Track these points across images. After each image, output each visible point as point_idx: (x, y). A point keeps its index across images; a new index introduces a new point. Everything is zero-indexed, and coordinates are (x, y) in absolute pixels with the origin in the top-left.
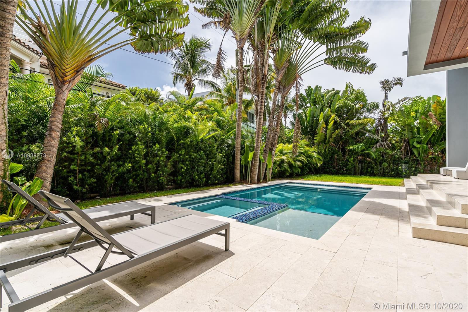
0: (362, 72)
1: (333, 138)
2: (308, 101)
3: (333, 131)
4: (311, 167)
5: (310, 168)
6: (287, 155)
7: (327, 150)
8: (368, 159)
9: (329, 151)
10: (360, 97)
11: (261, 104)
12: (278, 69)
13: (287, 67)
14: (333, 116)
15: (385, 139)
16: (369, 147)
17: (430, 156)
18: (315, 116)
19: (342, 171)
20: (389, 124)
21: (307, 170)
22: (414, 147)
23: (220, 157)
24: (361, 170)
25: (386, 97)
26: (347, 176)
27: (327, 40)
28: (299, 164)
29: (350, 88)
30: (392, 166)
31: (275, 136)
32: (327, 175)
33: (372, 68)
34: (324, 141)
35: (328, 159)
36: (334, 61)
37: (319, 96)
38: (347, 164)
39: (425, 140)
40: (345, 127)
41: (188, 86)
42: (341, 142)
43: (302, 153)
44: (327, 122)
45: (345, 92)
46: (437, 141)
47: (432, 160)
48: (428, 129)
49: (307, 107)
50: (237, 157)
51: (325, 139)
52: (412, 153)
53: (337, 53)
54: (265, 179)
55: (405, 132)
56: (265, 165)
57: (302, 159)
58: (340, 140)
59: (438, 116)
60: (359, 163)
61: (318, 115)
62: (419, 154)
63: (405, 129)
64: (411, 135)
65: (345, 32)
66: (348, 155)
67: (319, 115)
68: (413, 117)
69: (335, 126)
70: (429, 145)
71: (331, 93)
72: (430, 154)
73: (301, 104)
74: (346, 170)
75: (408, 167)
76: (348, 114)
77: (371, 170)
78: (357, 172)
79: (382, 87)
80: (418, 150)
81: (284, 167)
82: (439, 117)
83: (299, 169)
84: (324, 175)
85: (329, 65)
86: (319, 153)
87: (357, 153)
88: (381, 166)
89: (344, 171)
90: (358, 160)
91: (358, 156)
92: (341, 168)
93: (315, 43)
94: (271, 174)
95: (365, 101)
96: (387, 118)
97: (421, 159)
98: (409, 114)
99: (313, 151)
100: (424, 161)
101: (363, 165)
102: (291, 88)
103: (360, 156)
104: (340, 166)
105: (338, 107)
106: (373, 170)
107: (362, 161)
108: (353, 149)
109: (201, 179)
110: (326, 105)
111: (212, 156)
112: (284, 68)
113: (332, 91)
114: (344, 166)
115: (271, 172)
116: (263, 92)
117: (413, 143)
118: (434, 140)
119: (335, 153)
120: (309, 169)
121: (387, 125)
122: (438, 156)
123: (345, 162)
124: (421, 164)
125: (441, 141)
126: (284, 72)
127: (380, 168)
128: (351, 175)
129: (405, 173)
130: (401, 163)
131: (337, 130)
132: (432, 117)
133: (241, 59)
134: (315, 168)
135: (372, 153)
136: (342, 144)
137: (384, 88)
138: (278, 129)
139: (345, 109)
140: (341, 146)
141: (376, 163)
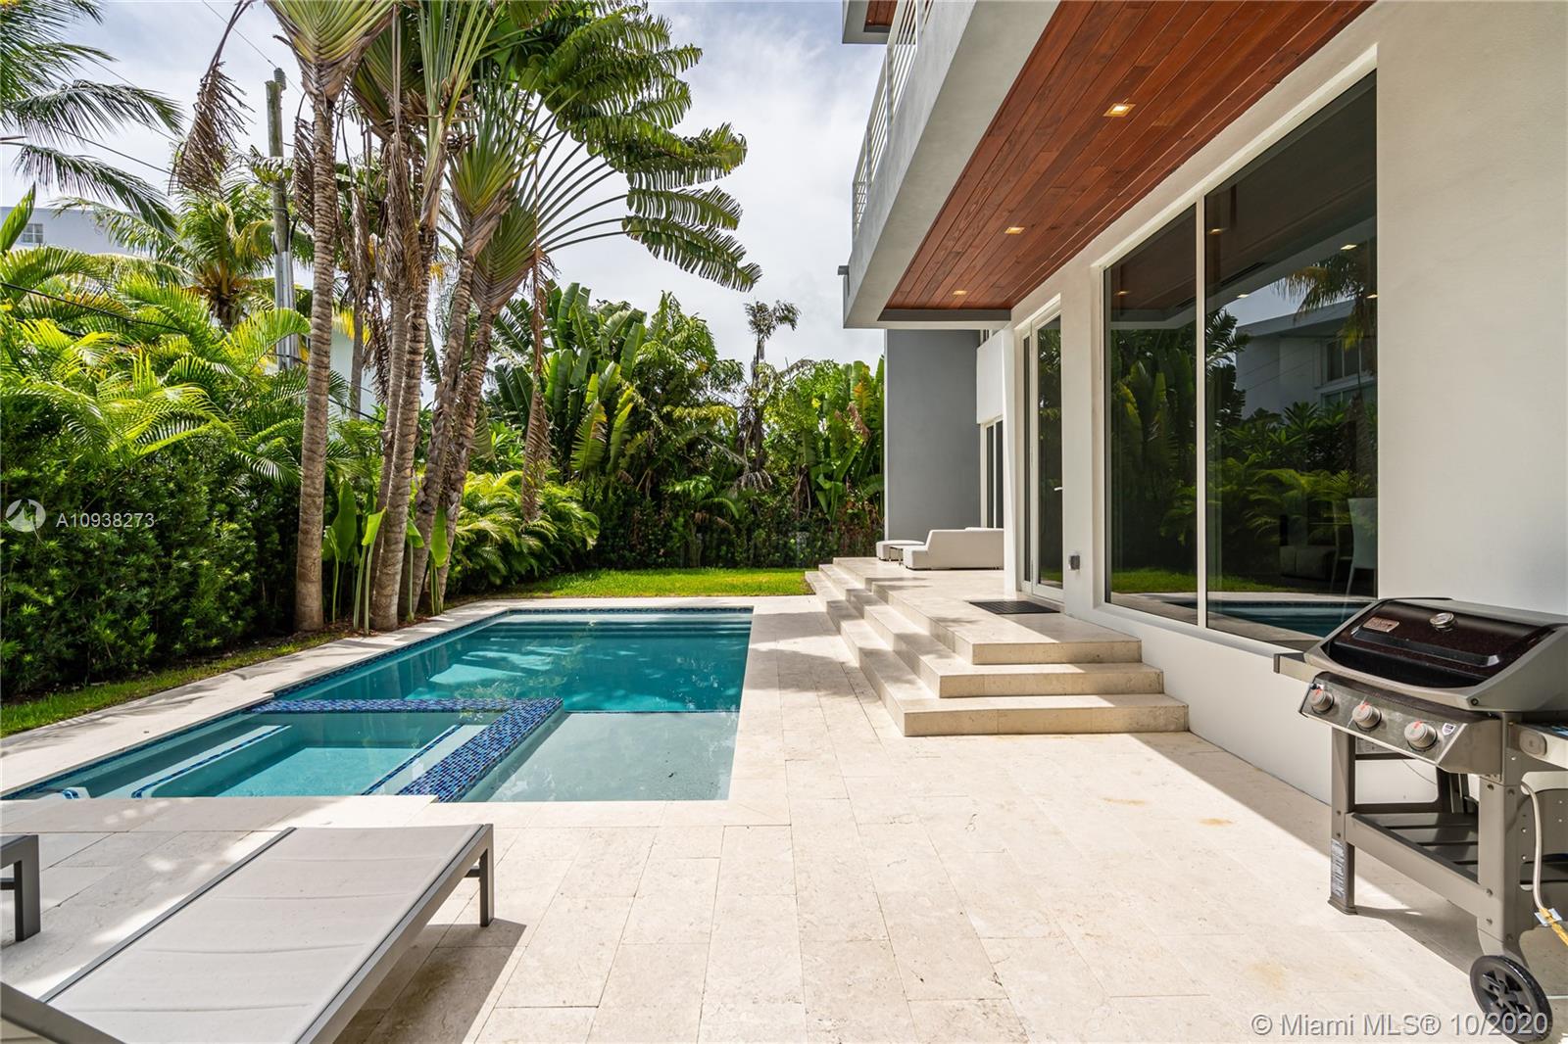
0: (725, 280)
1: (627, 458)
2: (546, 328)
3: (628, 437)
4: (565, 549)
5: (561, 556)
6: (492, 516)
7: (610, 495)
8: (719, 519)
9: (616, 495)
10: (699, 341)
11: (414, 336)
12: (471, 215)
13: (503, 213)
14: (628, 389)
15: (758, 464)
16: (723, 487)
17: (850, 511)
18: (571, 382)
19: (655, 556)
20: (765, 426)
21: (554, 560)
22: (820, 488)
23: (225, 535)
24: (703, 553)
25: (760, 347)
27: (632, 160)
28: (534, 542)
29: (670, 308)
30: (774, 537)
31: (459, 452)
32: (613, 572)
33: (750, 277)
34: (601, 465)
35: (615, 521)
36: (652, 233)
37: (583, 318)
38: (666, 535)
39: (840, 471)
40: (661, 425)
42: (649, 471)
43: (539, 506)
44: (610, 405)
45: (659, 319)
46: (861, 474)
47: (852, 520)
48: (846, 445)
49: (546, 350)
50: (306, 532)
51: (605, 459)
52: (816, 503)
53: (659, 210)
54: (426, 610)
55: (800, 449)
56: (425, 558)
57: (542, 527)
58: (648, 465)
59: (863, 413)
60: (698, 530)
61: (582, 382)
62: (829, 505)
63: (801, 442)
64: (812, 458)
65: (682, 154)
66: (671, 509)
67: (586, 383)
68: (816, 409)
69: (634, 419)
70: (847, 484)
71: (620, 316)
72: (848, 507)
73: (522, 337)
74: (665, 555)
75: (807, 539)
76: (667, 387)
77: (727, 552)
78: (694, 558)
79: (751, 322)
80: (826, 496)
81: (485, 559)
82: (867, 415)
83: (530, 560)
84: (606, 574)
85: (636, 238)
86: (586, 504)
88: (749, 539)
89: (659, 557)
90: (694, 524)
91: (695, 511)
92: (650, 549)
93: (593, 157)
94: (444, 587)
95: (712, 360)
96: (764, 407)
97: (832, 517)
98: (808, 403)
99: (569, 498)
100: (838, 523)
101: (708, 538)
102: (515, 290)
103: (700, 511)
104: (649, 541)
105: (640, 363)
106: (732, 550)
107: (706, 527)
108: (684, 491)
110: (606, 350)
111: (184, 534)
112: (491, 215)
113: (620, 308)
114: (658, 541)
115: (444, 581)
117: (818, 477)
118: (856, 471)
119: (634, 504)
120: (559, 558)
121: (760, 427)
122: (864, 509)
123: (662, 530)
124: (832, 531)
125: (869, 474)
126: (491, 230)
127: (748, 545)
128: (680, 568)
129: (802, 556)
130: (794, 528)
131: (638, 434)
132: (853, 414)
133: (328, 144)
134: (576, 552)
135: (730, 504)
136: (652, 475)
137: (755, 324)
138: (470, 426)
139: (660, 372)
140: (648, 481)
141: (738, 532)
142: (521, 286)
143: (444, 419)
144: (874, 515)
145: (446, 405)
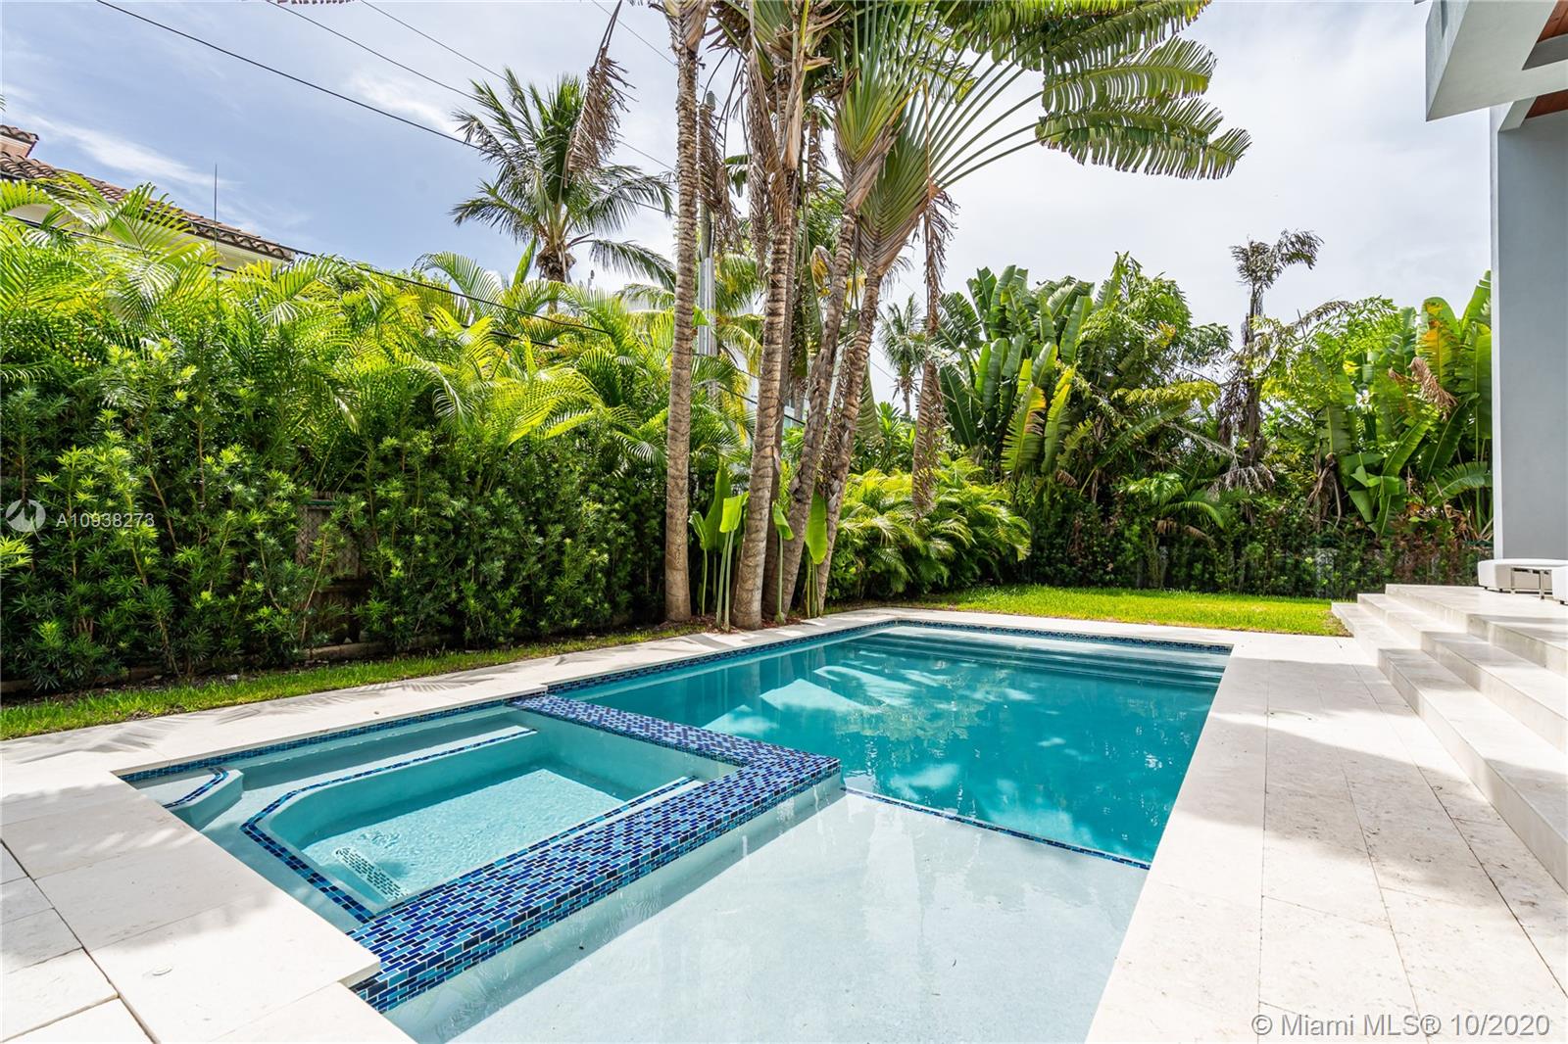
1: (1066, 454)
2: (979, 322)
3: (1067, 428)
4: (990, 559)
5: (984, 565)
6: (892, 514)
7: (1045, 499)
8: (1191, 528)
9: (1053, 501)
10: (1165, 305)
11: (773, 295)
12: (853, 163)
13: (886, 151)
14: (1068, 372)
15: (1253, 456)
16: (1198, 487)
17: (1415, 519)
18: (1003, 373)
19: (1101, 572)
20: (1263, 407)
21: (972, 569)
22: (1358, 486)
24: (1168, 572)
25: (1256, 303)
26: (1118, 594)
27: (1050, 44)
28: (942, 545)
29: (1127, 272)
30: (1278, 554)
31: (840, 435)
32: (1046, 588)
33: (1230, 152)
34: (1035, 462)
35: (1051, 529)
36: (1076, 130)
37: (1017, 302)
38: (1116, 548)
39: (1395, 460)
40: (1112, 411)
41: (551, 265)
42: (1096, 470)
43: (954, 506)
44: (1047, 390)
45: (1112, 286)
46: (1439, 464)
47: (1420, 533)
48: (1405, 422)
49: (978, 344)
50: (673, 517)
51: (1040, 456)
52: (1349, 508)
54: (800, 607)
55: (1323, 433)
56: (799, 552)
57: (956, 529)
58: (1095, 462)
59: (1442, 372)
60: (1162, 543)
61: (1015, 371)
62: (1375, 510)
63: (1325, 422)
64: (1344, 443)
66: (1123, 515)
67: (1019, 372)
68: (1351, 377)
69: (1075, 410)
70: (1410, 480)
71: (1062, 293)
72: (1412, 513)
73: (955, 334)
74: (1115, 571)
75: (1335, 558)
76: (1120, 367)
77: (1204, 571)
78: (1154, 577)
79: (1241, 268)
80: (1369, 498)
81: (883, 561)
82: (1447, 375)
83: (942, 568)
84: (1037, 590)
85: (1055, 146)
86: (1017, 509)
87: (1151, 508)
88: (1238, 556)
89: (1106, 573)
90: (1156, 534)
91: (1158, 519)
92: (1095, 563)
93: (998, 62)
94: (824, 588)
95: (1184, 325)
96: (1262, 381)
97: (1380, 528)
98: (1337, 368)
99: (996, 503)
100: (1393, 537)
101: (1175, 552)
102: (903, 242)
103: (1164, 519)
104: (1094, 554)
105: (1085, 342)
106: (1211, 568)
107: (1173, 539)
108: (1142, 492)
109: (499, 613)
111: (555, 512)
112: (875, 157)
113: (1063, 285)
114: (1105, 554)
115: (825, 581)
116: (781, 242)
117: (1354, 472)
118: (1427, 459)
119: (1076, 509)
120: (980, 568)
121: (1257, 409)
122: (1442, 516)
123: (1111, 541)
124: (1381, 548)
125: (1455, 461)
126: (874, 174)
127: (1236, 563)
128: (1134, 587)
129: (1325, 582)
130: (1312, 543)
131: (1080, 424)
132: (1421, 375)
133: (689, 98)
134: (1002, 562)
135: (1210, 508)
136: (1100, 476)
137: (1248, 270)
138: (852, 405)
139: (1111, 351)
140: (1095, 481)
141: (1221, 546)
142: (910, 237)
143: (820, 395)
144: (1464, 526)
145: (822, 381)
